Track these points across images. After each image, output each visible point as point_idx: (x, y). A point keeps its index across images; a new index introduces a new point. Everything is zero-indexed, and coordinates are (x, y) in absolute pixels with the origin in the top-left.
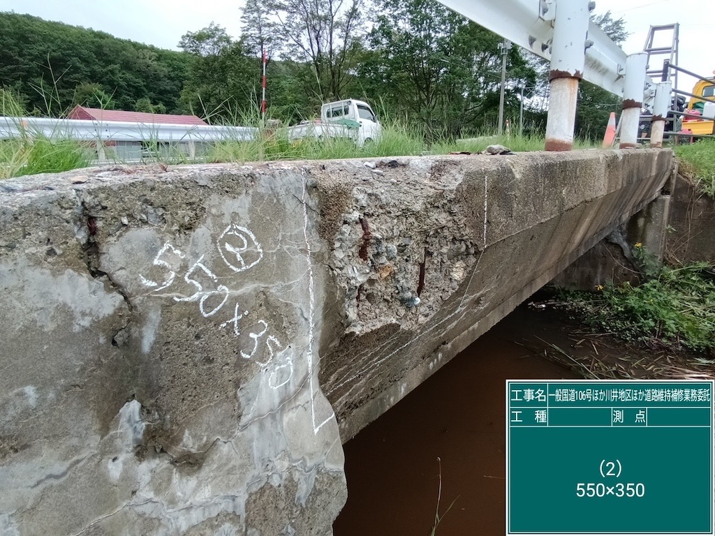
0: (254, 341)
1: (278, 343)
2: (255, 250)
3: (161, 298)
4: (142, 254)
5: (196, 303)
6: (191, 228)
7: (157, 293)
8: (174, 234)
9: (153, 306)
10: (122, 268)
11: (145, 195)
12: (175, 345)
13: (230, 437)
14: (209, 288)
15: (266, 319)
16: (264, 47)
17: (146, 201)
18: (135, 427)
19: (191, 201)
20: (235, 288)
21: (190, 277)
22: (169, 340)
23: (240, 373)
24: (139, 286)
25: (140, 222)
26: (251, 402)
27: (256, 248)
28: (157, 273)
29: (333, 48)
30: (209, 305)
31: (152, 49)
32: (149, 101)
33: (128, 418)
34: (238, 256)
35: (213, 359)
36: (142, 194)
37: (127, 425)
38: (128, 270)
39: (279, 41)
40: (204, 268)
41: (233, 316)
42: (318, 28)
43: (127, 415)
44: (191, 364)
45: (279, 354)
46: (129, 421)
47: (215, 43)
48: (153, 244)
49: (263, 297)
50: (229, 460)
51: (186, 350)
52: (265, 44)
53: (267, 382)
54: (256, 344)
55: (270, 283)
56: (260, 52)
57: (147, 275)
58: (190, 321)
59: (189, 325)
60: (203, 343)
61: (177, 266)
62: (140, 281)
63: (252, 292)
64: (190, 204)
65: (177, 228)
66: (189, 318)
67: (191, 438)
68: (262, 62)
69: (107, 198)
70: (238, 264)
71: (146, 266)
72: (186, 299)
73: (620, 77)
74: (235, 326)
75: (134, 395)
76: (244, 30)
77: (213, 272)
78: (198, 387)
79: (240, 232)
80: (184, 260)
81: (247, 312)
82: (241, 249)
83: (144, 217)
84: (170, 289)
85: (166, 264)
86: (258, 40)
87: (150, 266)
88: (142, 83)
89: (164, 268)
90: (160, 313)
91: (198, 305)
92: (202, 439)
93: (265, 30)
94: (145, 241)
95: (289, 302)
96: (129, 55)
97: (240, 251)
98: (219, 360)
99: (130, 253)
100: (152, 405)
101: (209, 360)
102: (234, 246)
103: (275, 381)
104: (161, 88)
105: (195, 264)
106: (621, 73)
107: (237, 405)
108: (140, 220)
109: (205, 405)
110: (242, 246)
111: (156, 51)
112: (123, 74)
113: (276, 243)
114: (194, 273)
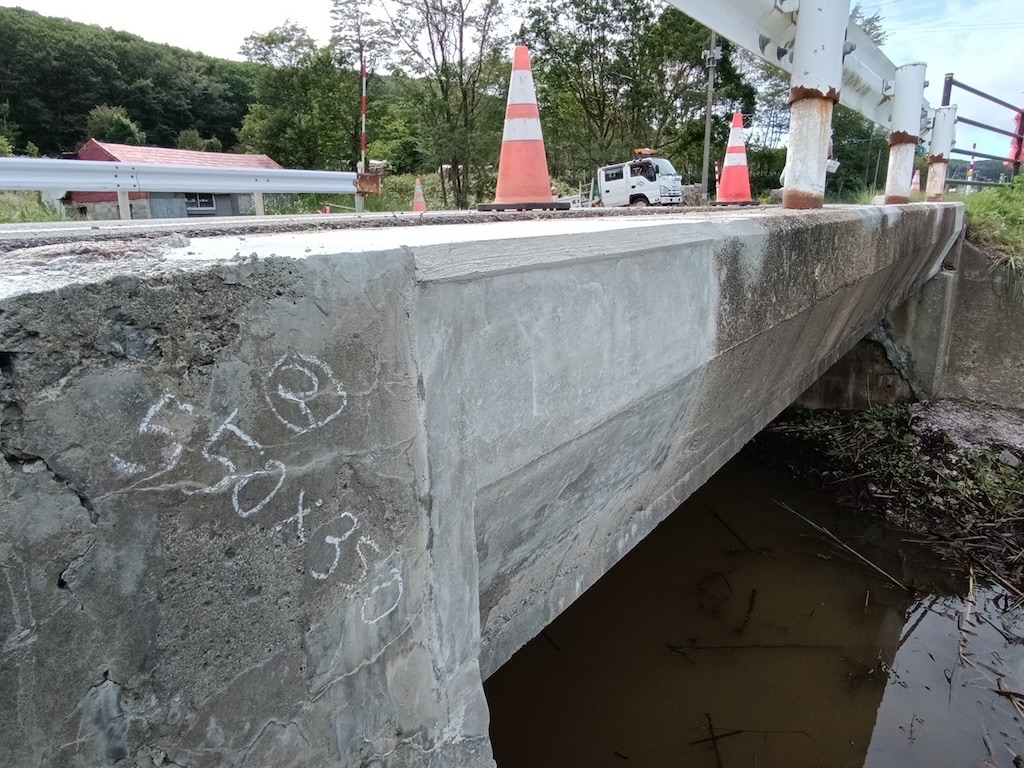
0: (335, 550)
1: (376, 547)
2: (332, 393)
3: (156, 493)
4: (114, 417)
5: (226, 496)
6: (212, 362)
7: (146, 484)
8: (180, 375)
9: (141, 509)
10: (73, 446)
11: (119, 307)
12: (187, 572)
13: (294, 715)
14: (248, 466)
15: (356, 509)
16: (364, 54)
17: (121, 318)
18: (112, 729)
19: (211, 313)
20: (299, 461)
21: (210, 451)
22: (175, 564)
23: (309, 605)
24: (112, 474)
25: (110, 357)
26: (329, 652)
27: (335, 389)
28: (149, 448)
29: (464, 58)
30: (249, 495)
31: (200, 57)
32: (196, 133)
33: (95, 715)
34: (303, 405)
35: (260, 588)
36: (111, 305)
37: (94, 728)
38: (88, 447)
39: (386, 46)
40: (238, 432)
41: (295, 511)
42: (442, 27)
43: (94, 710)
44: (219, 601)
45: (379, 565)
46: (98, 720)
47: (292, 49)
48: (138, 397)
49: (349, 472)
50: (292, 754)
51: (208, 579)
52: (367, 51)
53: (358, 614)
54: (338, 553)
55: (362, 447)
56: (359, 62)
57: (127, 454)
58: (215, 527)
59: (213, 534)
60: (240, 563)
61: (185, 433)
62: (114, 465)
63: (329, 466)
64: (210, 318)
65: (184, 363)
66: (213, 523)
67: (221, 730)
68: (362, 77)
69: (35, 317)
70: (303, 421)
71: (124, 438)
72: (207, 490)
73: (886, 98)
74: (300, 526)
75: (106, 674)
76: (334, 31)
77: (254, 438)
78: (232, 639)
79: (303, 364)
80: (200, 420)
81: (320, 501)
82: (308, 393)
83: (118, 347)
84: (174, 476)
85: (165, 430)
86: (356, 45)
87: (132, 437)
88: (186, 107)
89: (160, 439)
90: (155, 519)
91: (230, 499)
92: (242, 728)
93: (364, 30)
94: (121, 392)
95: (395, 477)
96: (166, 65)
97: (306, 396)
98: (272, 589)
99: (90, 417)
100: (144, 684)
101: (253, 591)
102: (294, 391)
103: (371, 609)
104: (214, 113)
105: (222, 427)
106: (887, 93)
107: (305, 661)
108: (111, 353)
109: (247, 669)
110: (311, 387)
111: (207, 59)
112: (158, 92)
113: (370, 380)
114: (219, 443)
